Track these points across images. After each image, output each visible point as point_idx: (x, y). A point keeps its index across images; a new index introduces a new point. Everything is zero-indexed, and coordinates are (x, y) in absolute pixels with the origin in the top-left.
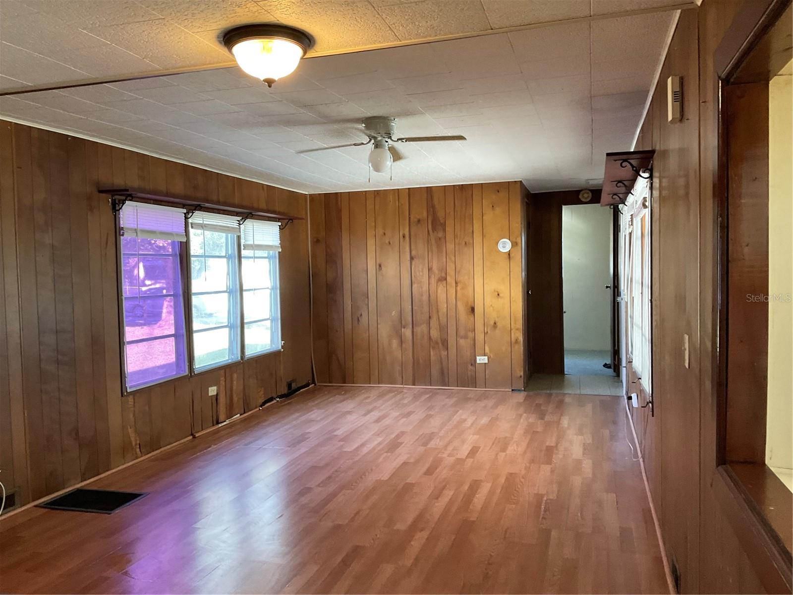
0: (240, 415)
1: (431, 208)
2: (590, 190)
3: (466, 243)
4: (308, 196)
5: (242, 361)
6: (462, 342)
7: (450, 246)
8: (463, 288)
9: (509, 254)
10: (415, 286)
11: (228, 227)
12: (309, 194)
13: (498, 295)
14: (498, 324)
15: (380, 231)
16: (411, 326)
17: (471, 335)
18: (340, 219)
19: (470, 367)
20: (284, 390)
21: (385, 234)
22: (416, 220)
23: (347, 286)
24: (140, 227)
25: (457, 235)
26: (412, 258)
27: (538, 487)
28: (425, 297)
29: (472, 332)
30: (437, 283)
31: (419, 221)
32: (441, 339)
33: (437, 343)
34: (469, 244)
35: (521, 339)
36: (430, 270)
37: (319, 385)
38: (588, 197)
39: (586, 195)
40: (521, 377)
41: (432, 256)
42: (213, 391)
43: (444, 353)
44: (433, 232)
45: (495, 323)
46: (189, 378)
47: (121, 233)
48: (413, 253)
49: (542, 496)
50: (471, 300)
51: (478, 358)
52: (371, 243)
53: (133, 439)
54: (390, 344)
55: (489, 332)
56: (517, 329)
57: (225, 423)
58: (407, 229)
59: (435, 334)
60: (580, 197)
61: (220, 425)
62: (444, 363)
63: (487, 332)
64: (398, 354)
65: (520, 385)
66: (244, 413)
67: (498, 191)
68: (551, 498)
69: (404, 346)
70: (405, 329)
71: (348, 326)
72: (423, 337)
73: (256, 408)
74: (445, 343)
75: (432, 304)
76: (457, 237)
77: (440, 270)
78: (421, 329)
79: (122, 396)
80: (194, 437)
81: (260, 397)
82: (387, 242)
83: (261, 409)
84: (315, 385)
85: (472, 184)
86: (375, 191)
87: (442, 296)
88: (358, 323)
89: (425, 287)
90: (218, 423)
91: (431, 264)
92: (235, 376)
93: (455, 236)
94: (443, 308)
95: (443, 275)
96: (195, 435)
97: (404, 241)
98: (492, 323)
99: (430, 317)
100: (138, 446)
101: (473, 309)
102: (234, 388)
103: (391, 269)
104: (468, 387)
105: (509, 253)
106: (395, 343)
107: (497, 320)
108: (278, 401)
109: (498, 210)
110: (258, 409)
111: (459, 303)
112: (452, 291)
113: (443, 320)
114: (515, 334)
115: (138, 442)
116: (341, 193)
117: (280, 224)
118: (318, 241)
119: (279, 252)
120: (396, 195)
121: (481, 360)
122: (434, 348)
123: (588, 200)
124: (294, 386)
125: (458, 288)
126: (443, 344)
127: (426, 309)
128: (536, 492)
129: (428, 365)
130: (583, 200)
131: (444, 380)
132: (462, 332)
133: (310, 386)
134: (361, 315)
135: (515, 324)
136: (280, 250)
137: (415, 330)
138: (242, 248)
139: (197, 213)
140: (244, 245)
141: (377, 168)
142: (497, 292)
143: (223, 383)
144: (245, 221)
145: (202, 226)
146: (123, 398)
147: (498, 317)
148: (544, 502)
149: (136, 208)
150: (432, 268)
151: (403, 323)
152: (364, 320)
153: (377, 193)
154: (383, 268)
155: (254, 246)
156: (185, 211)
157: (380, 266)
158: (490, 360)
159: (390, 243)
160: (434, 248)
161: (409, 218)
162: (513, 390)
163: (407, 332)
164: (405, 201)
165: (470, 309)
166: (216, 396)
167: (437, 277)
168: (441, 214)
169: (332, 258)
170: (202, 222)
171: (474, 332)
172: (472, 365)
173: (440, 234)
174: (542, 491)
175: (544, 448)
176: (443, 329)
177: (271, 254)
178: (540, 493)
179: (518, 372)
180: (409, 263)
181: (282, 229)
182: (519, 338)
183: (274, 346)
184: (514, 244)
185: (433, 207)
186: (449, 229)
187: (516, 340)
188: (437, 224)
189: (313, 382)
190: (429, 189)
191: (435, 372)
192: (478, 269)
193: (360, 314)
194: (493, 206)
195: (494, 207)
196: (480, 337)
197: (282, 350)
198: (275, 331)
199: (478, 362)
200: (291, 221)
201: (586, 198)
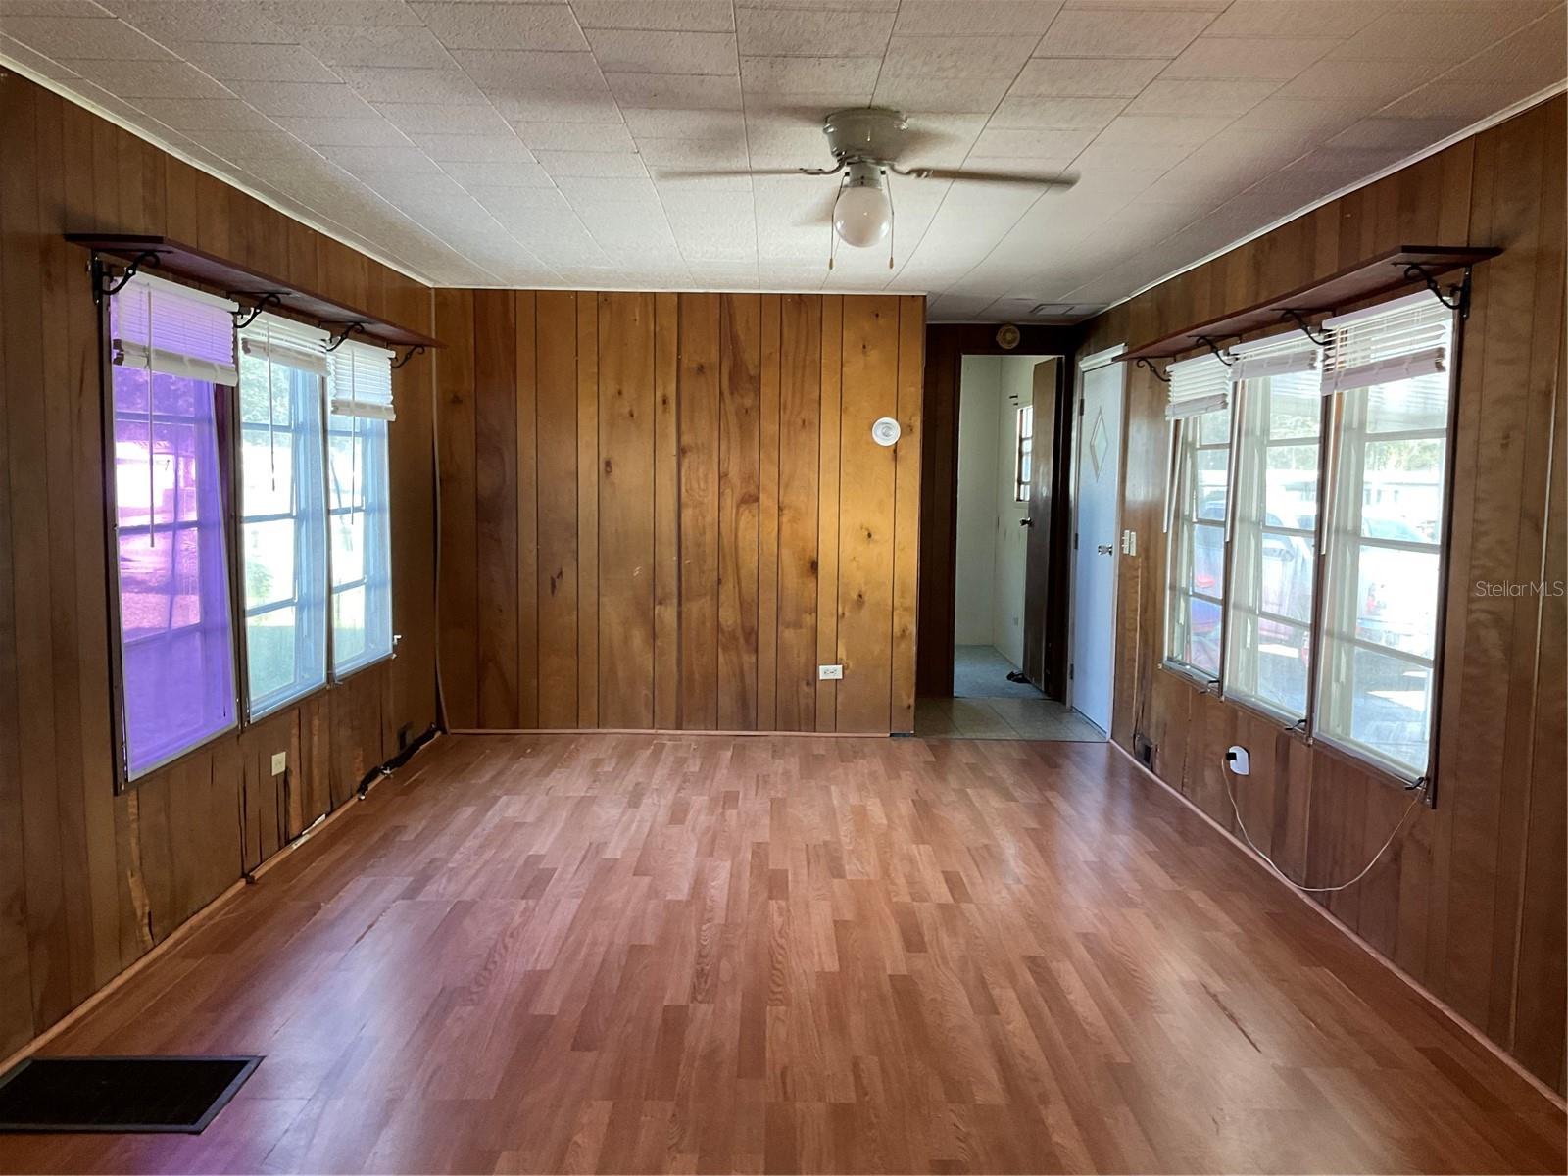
0: (327, 816)
1: (730, 342)
2: (1019, 327)
3: (804, 422)
4: (433, 292)
5: (328, 687)
6: (788, 634)
7: (770, 427)
8: (794, 520)
10: (688, 514)
11: (309, 355)
12: (436, 289)
13: (870, 535)
14: (866, 598)
15: (609, 387)
16: (675, 601)
17: (808, 620)
18: (511, 351)
19: (805, 688)
20: (393, 750)
21: (620, 393)
22: (695, 365)
23: (527, 508)
24: (157, 344)
25: (785, 401)
26: (682, 451)
28: (710, 537)
29: (811, 614)
30: (738, 507)
31: (701, 368)
32: (743, 628)
33: (733, 637)
34: (811, 426)
35: (913, 629)
36: (722, 477)
37: (453, 734)
38: (1014, 340)
39: (1009, 336)
40: (909, 707)
41: (729, 449)
42: (279, 763)
43: (748, 659)
44: (732, 394)
45: (860, 596)
46: (238, 737)
47: (114, 356)
48: (686, 439)
50: (812, 545)
51: (822, 669)
52: (587, 412)
53: (137, 903)
54: (627, 639)
55: (847, 614)
56: (906, 609)
57: (302, 840)
58: (674, 386)
59: (729, 617)
60: (999, 338)
61: (295, 847)
62: (749, 679)
63: (843, 614)
64: (645, 661)
65: (908, 723)
66: (332, 811)
67: (877, 315)
69: (658, 643)
70: (663, 607)
71: (528, 598)
72: (703, 623)
73: (352, 797)
74: (751, 636)
75: (726, 553)
76: (785, 408)
77: (747, 479)
78: (696, 608)
79: (116, 793)
80: (251, 881)
81: (358, 770)
82: (626, 410)
83: (363, 797)
84: (444, 732)
85: (822, 295)
87: (747, 536)
88: (553, 592)
89: (711, 516)
90: (289, 842)
91: (726, 465)
92: (316, 722)
93: (781, 407)
94: (749, 561)
95: (752, 489)
96: (253, 877)
97: (665, 410)
98: (854, 595)
99: (719, 581)
101: (814, 566)
102: (315, 751)
105: (895, 449)
106: (638, 638)
107: (864, 589)
108: (388, 777)
109: (874, 355)
110: (354, 800)
111: (785, 553)
112: (770, 527)
113: (748, 587)
114: (900, 618)
115: (147, 909)
116: (515, 291)
117: (393, 354)
118: (456, 400)
119: (389, 423)
120: (650, 308)
121: (829, 672)
122: (726, 649)
123: (1014, 345)
124: (409, 740)
125: (785, 519)
126: (747, 640)
127: (711, 562)
129: (712, 682)
130: (1005, 346)
131: (746, 716)
132: (789, 615)
133: (436, 736)
134: (560, 574)
135: (902, 596)
136: (393, 418)
137: (684, 609)
138: (330, 408)
140: (333, 402)
142: (868, 530)
143: (295, 741)
145: (267, 350)
146: (118, 798)
147: (866, 584)
150: (726, 475)
151: (659, 591)
152: (568, 584)
153: (603, 299)
154: (616, 471)
155: (352, 405)
156: (236, 307)
157: (608, 464)
158: (846, 672)
159: (632, 415)
160: (734, 430)
161: (679, 361)
162: (891, 735)
163: (668, 614)
164: (669, 321)
165: (810, 565)
166: (283, 778)
167: (738, 495)
168: (750, 356)
169: (493, 444)
170: (265, 339)
171: (814, 615)
172: (808, 684)
173: (748, 402)
176: (748, 607)
179: (904, 697)
180: (675, 459)
181: (398, 367)
182: (910, 627)
183: (373, 646)
184: (906, 430)
185: (734, 339)
186: (768, 392)
187: (903, 631)
188: (741, 378)
189: (441, 727)
190: (725, 300)
191: (727, 701)
192: (829, 479)
193: (557, 572)
194: (864, 347)
195: (867, 349)
196: (826, 625)
197: (394, 655)
198: (376, 612)
199: (822, 677)
200: (420, 350)
201: (1010, 343)
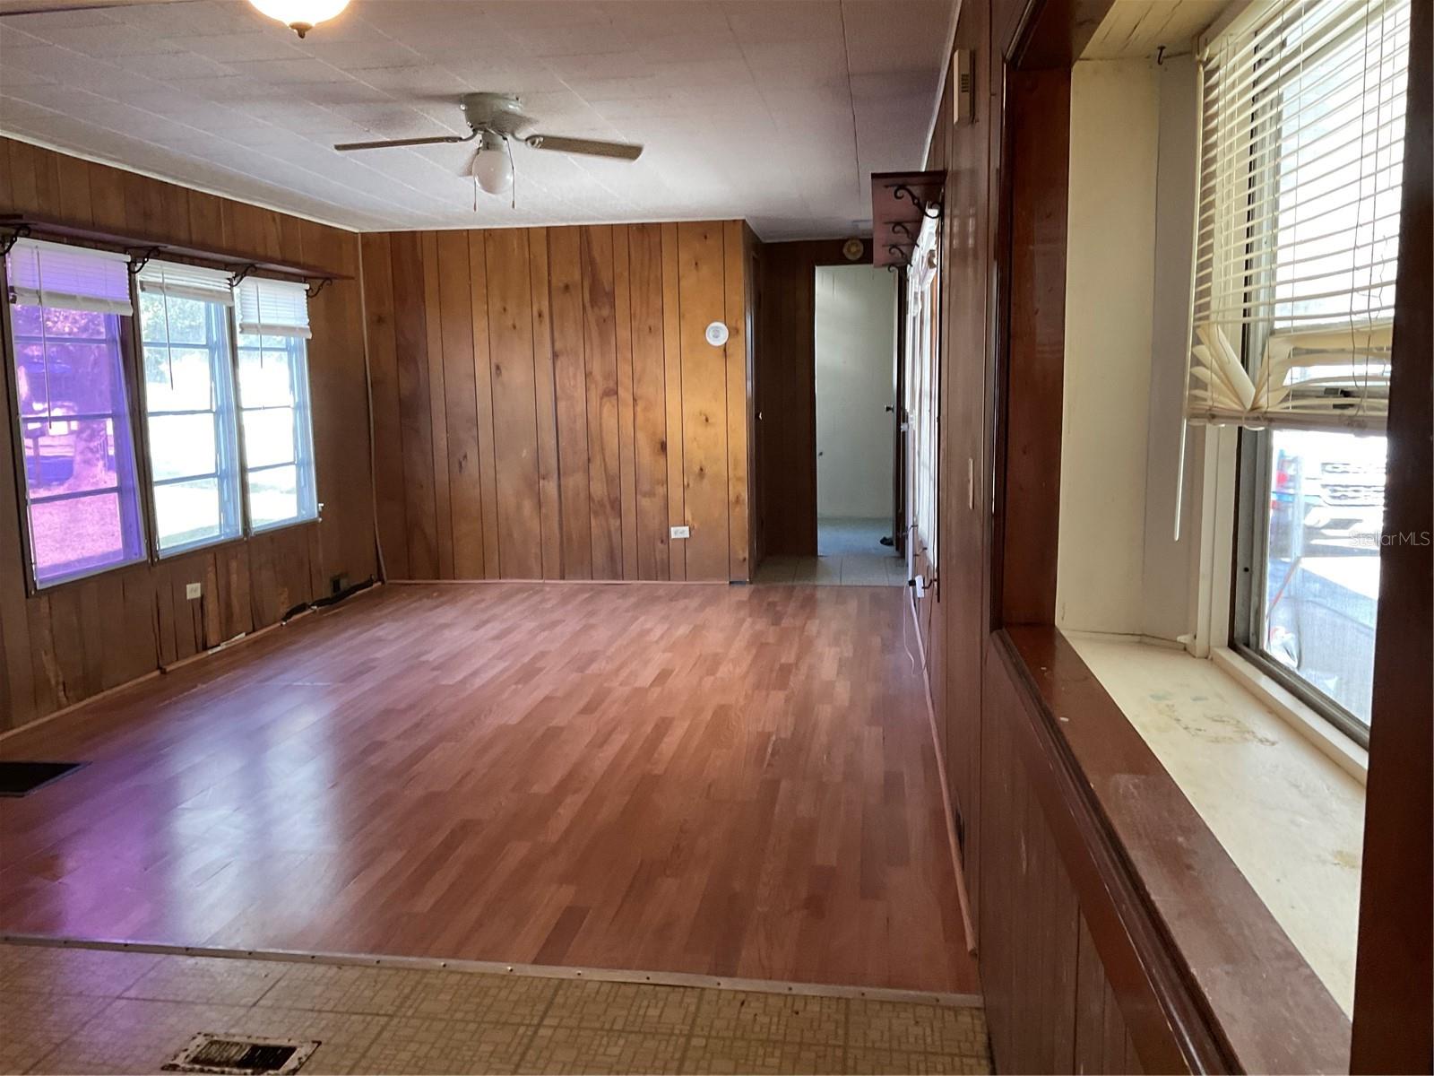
0: (246, 635)
1: (589, 265)
2: (861, 240)
3: (650, 329)
4: (360, 236)
5: (245, 539)
6: (645, 502)
7: (623, 333)
8: (646, 409)
9: (725, 350)
10: (562, 405)
11: (211, 291)
12: (362, 234)
13: (707, 420)
14: (707, 471)
15: (496, 305)
16: (556, 476)
17: (661, 490)
18: (420, 280)
19: (660, 545)
20: (326, 592)
21: (505, 309)
22: (561, 285)
23: (438, 406)
24: (46, 287)
25: (635, 314)
26: (555, 355)
27: (765, 722)
28: (580, 423)
29: (663, 485)
30: (601, 398)
31: (567, 287)
32: (609, 498)
33: (601, 504)
34: (656, 331)
35: (745, 496)
36: (588, 375)
37: (391, 584)
38: (858, 251)
39: (854, 249)
40: (745, 559)
41: (592, 349)
42: (193, 591)
43: (614, 523)
44: (592, 307)
45: (701, 470)
46: (149, 568)
47: (11, 298)
48: (558, 345)
49: (769, 735)
50: (661, 428)
51: (673, 529)
52: (480, 325)
53: (51, 675)
54: (519, 507)
55: (691, 485)
56: (739, 479)
57: (219, 649)
58: (546, 303)
59: (598, 489)
60: (845, 251)
61: (210, 652)
62: (616, 537)
63: (688, 485)
64: (534, 525)
65: (744, 574)
66: (254, 631)
67: (706, 237)
68: (783, 736)
69: (543, 510)
70: (546, 483)
71: (442, 477)
72: (578, 494)
73: (275, 623)
74: (616, 505)
75: (593, 438)
76: (635, 316)
77: (607, 377)
78: (574, 481)
79: (27, 597)
80: (163, 672)
81: (283, 603)
82: (510, 323)
83: (284, 623)
84: (383, 582)
85: (660, 224)
86: (485, 230)
87: (610, 422)
88: (460, 471)
89: (581, 407)
90: (206, 648)
91: (590, 366)
92: (234, 565)
93: (631, 317)
94: (612, 443)
95: (612, 385)
96: (165, 669)
97: (541, 322)
98: (697, 469)
99: (589, 459)
100: (61, 687)
101: (663, 446)
102: (234, 586)
103: (517, 374)
104: (657, 580)
105: (725, 348)
106: (528, 506)
107: (704, 463)
108: (315, 611)
109: (705, 270)
110: (278, 624)
111: (640, 435)
112: (627, 414)
113: (612, 464)
114: (734, 487)
115: (61, 679)
116: (422, 232)
117: (307, 287)
118: (380, 320)
119: (308, 340)
120: (525, 238)
121: (679, 532)
122: (596, 514)
123: (858, 257)
124: (344, 584)
125: (639, 409)
126: (613, 508)
127: (582, 444)
128: (760, 730)
129: (587, 541)
130: (850, 257)
131: (615, 570)
132: (645, 487)
133: (375, 585)
134: (465, 457)
135: (735, 469)
136: (310, 336)
137: (562, 482)
138: (238, 329)
139: (152, 264)
140: (240, 325)
141: (489, 185)
142: (705, 415)
143: (211, 576)
144: (241, 279)
145: (162, 288)
146: (29, 600)
147: (705, 458)
148: (772, 742)
149: (35, 251)
150: (591, 373)
151: (542, 471)
152: (471, 466)
153: (488, 234)
154: (503, 371)
155: (259, 327)
156: (128, 258)
157: (498, 368)
158: (693, 533)
159: (514, 327)
160: (595, 334)
161: (549, 282)
162: (731, 583)
163: (550, 487)
164: (540, 249)
165: (660, 446)
166: (199, 601)
167: (600, 391)
168: (605, 276)
169: (409, 354)
170: (161, 281)
171: (665, 486)
172: (662, 542)
173: (606, 312)
174: (770, 728)
175: (777, 666)
176: (613, 480)
177: (293, 343)
178: (767, 730)
179: (741, 552)
180: (550, 363)
181: (312, 297)
182: (743, 494)
183: (304, 512)
184: (734, 332)
185: (592, 262)
186: (621, 304)
187: (737, 497)
188: (599, 294)
189: (380, 579)
190: (584, 231)
191: (599, 556)
192: (672, 374)
193: (463, 454)
194: (696, 264)
195: (699, 265)
196: (676, 493)
197: (320, 519)
198: (305, 485)
199: (673, 536)
200: (328, 282)
201: (854, 254)
